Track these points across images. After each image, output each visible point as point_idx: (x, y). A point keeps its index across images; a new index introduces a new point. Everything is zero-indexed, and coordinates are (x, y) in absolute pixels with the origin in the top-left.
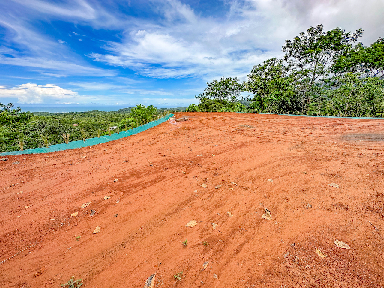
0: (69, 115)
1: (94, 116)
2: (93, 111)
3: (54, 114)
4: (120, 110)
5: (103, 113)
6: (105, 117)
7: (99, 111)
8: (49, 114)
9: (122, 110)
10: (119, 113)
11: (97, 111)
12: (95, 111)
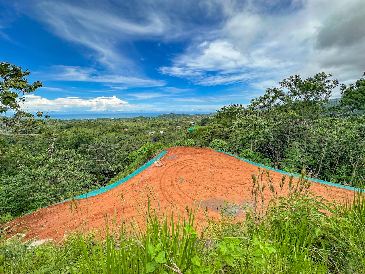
0: (122, 120)
1: (140, 121)
2: (139, 117)
3: (112, 119)
4: (160, 116)
5: (146, 119)
6: (147, 122)
7: (143, 117)
8: (109, 119)
9: (161, 116)
10: (159, 119)
11: (142, 117)
12: (140, 117)
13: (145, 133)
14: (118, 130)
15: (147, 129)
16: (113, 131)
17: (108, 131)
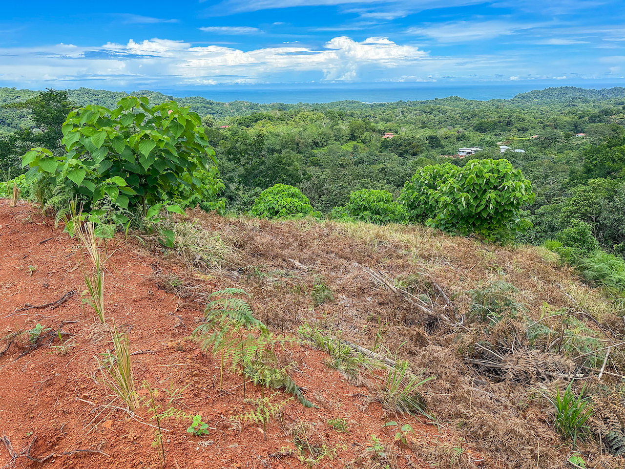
2: (446, 99)
4: (519, 96)
7: (461, 100)
9: (526, 97)
12: (451, 99)
13: (446, 149)
14: (366, 135)
15: (458, 139)
16: (353, 137)
17: (337, 138)
